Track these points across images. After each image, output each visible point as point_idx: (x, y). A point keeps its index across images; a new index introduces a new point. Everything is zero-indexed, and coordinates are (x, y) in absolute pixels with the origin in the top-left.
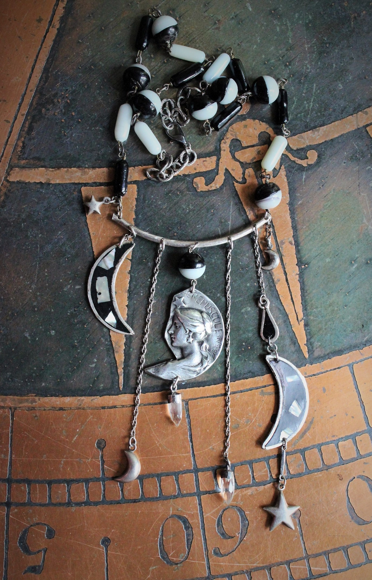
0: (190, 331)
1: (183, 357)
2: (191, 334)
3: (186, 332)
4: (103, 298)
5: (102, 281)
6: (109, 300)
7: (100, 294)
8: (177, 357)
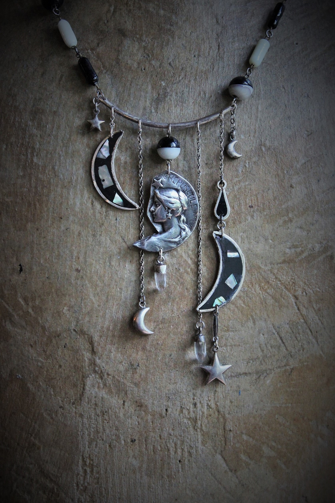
0: (169, 208)
1: (164, 231)
2: (170, 211)
3: (166, 209)
4: (107, 183)
5: (103, 170)
6: (113, 184)
7: (104, 180)
8: (158, 231)
